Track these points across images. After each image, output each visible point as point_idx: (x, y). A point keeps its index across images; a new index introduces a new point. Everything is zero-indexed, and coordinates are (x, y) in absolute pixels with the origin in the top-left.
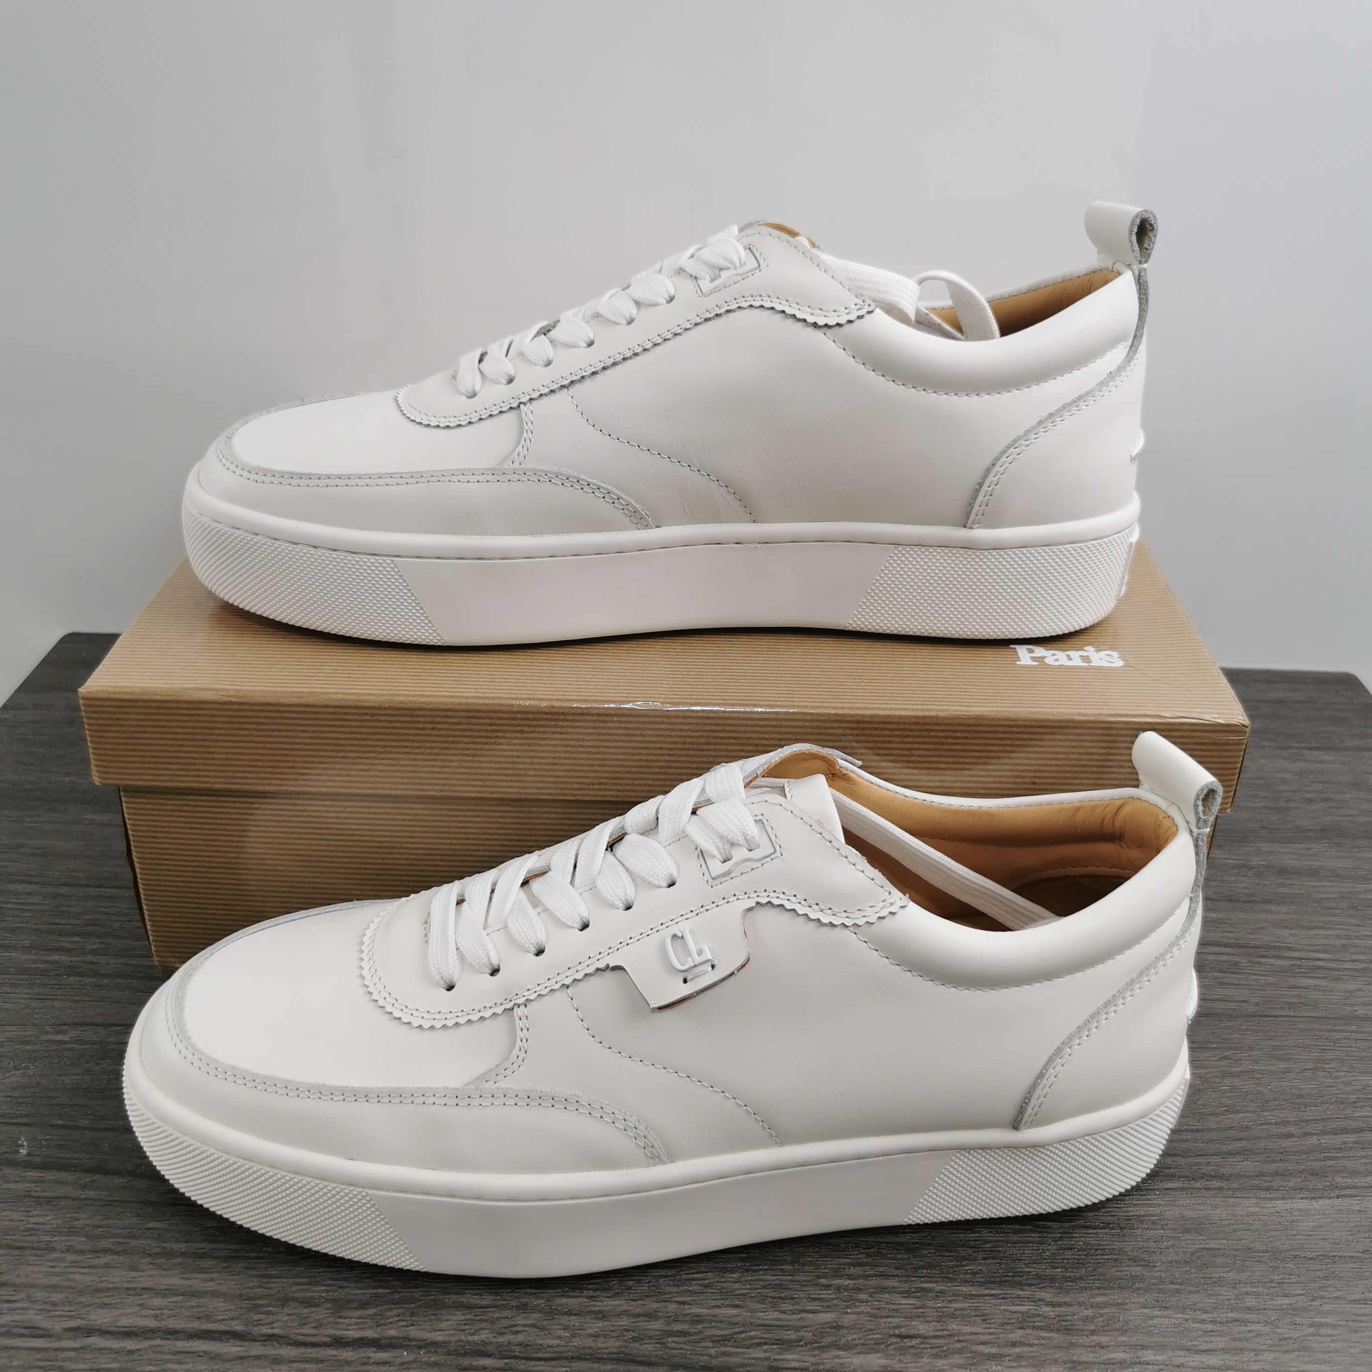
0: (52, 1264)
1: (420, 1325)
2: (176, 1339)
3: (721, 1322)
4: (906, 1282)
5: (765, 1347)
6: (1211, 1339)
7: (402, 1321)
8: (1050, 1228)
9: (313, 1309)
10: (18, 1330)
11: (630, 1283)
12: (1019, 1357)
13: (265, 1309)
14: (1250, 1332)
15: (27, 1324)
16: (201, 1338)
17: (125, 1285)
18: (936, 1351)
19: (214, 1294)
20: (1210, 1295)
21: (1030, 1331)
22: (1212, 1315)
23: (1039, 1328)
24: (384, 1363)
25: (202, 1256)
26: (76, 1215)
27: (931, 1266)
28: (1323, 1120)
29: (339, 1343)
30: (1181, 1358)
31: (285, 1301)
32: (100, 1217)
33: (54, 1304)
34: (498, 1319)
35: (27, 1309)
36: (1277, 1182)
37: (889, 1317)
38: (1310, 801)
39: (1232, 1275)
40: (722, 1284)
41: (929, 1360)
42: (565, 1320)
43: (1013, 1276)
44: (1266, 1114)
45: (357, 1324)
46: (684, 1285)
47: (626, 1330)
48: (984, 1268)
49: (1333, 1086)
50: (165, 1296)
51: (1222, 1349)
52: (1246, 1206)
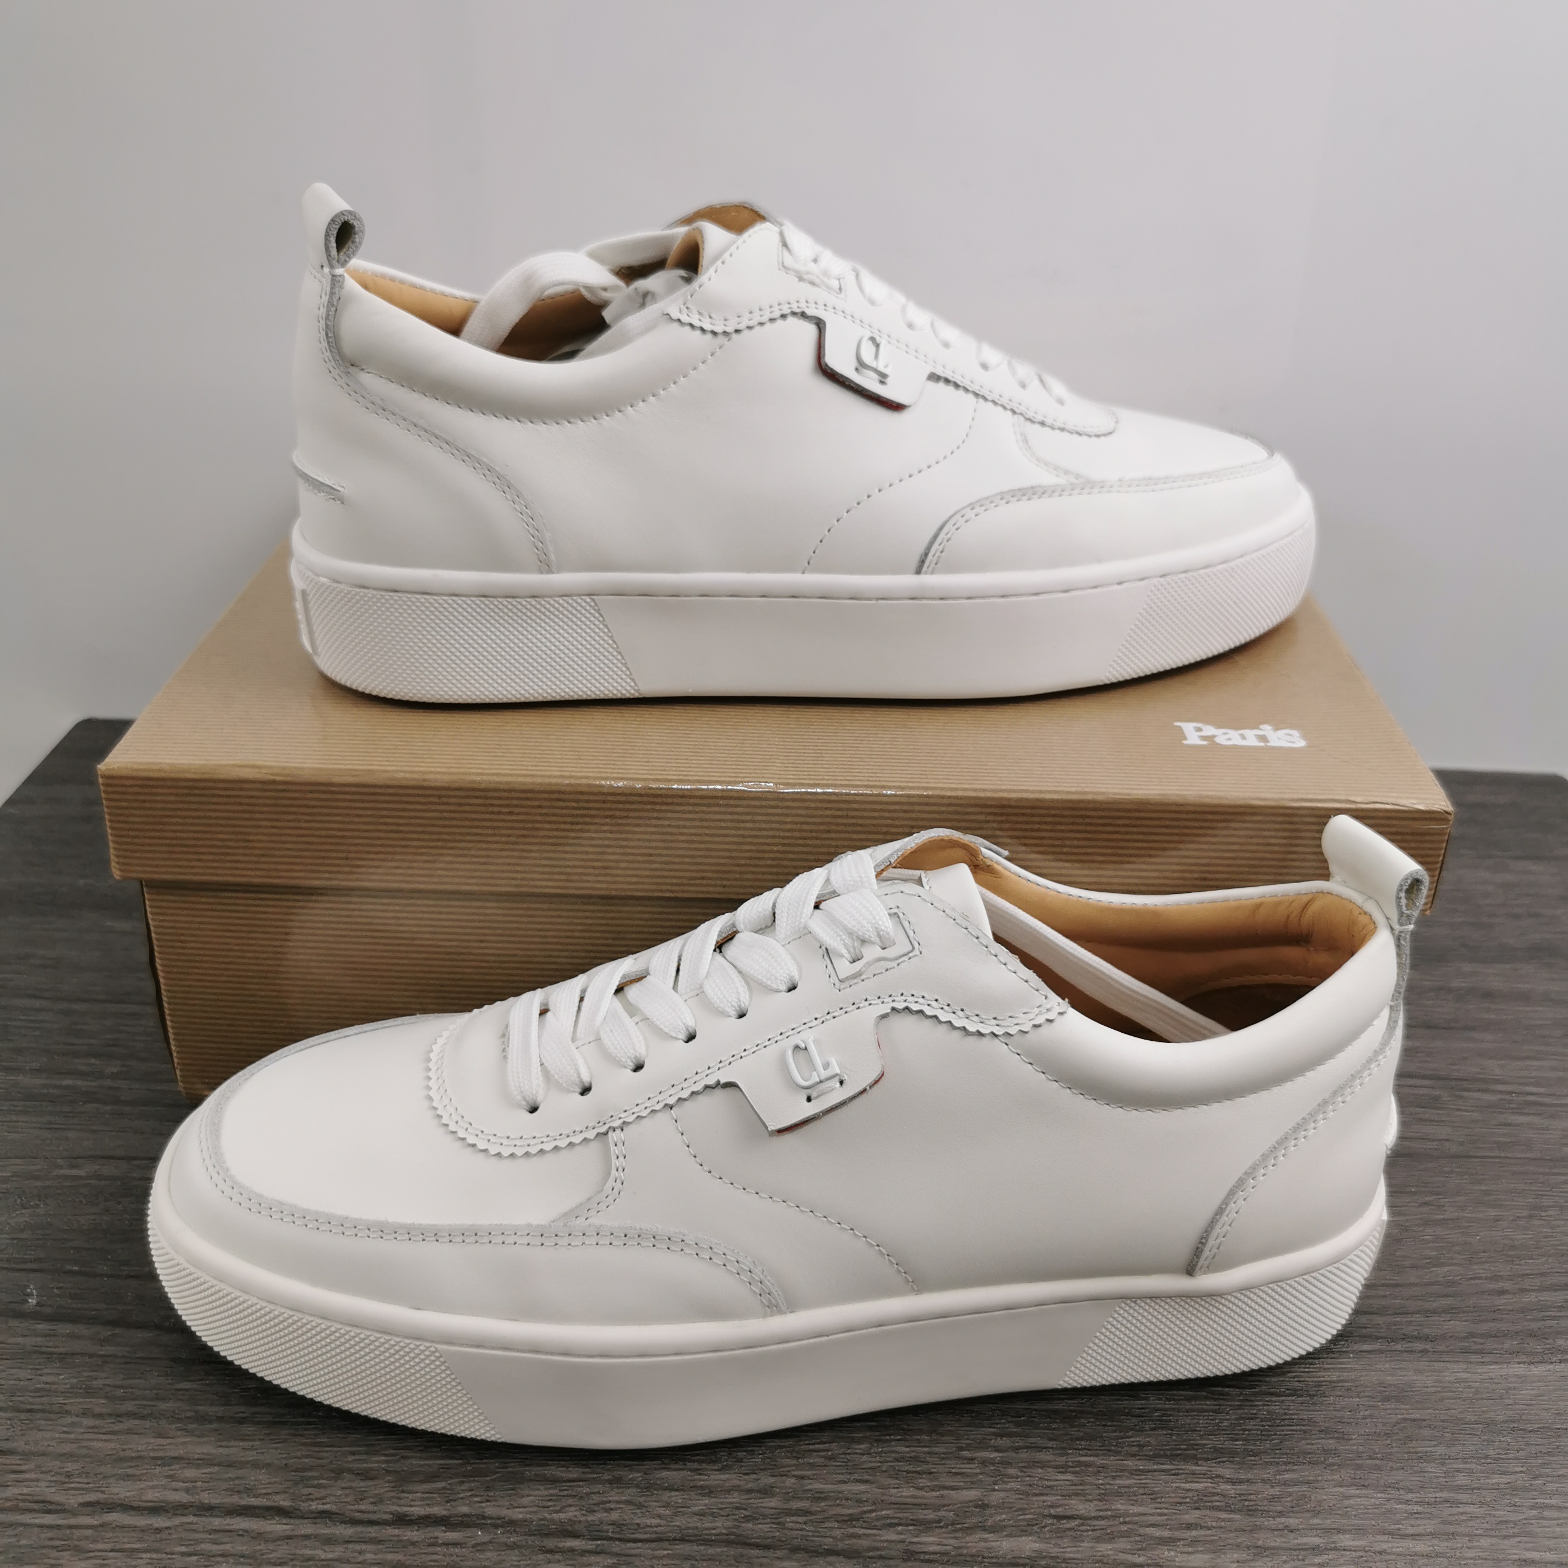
0: (65, 1429)
1: (496, 1501)
2: (211, 1516)
3: (847, 1499)
4: (1061, 1455)
5: (900, 1528)
6: (1418, 1522)
7: (477, 1496)
8: (1228, 1394)
9: (370, 1483)
10: (27, 1505)
11: (741, 1454)
12: (1195, 1542)
13: (316, 1482)
14: (1462, 1513)
15: (37, 1498)
16: (240, 1514)
17: (152, 1454)
18: (1098, 1533)
19: (256, 1465)
20: (1416, 1472)
21: (1208, 1512)
22: (1418, 1495)
23: (1218, 1509)
24: (455, 1544)
25: (242, 1421)
26: (94, 1374)
27: (1091, 1438)
28: (1542, 1274)
29: (402, 1520)
30: (1383, 1543)
31: (338, 1473)
32: (122, 1376)
33: (69, 1475)
34: (588, 1494)
35: (38, 1480)
36: (1490, 1344)
37: (1042, 1494)
38: (1517, 917)
39: (1440, 1450)
40: (848, 1456)
41: (1090, 1545)
42: (666, 1496)
43: (1185, 1450)
44: (1475, 1267)
45: (422, 1499)
46: (804, 1457)
47: (737, 1508)
48: (1153, 1442)
49: (1552, 1237)
50: (198, 1467)
51: (1431, 1534)
52: (1455, 1371)
